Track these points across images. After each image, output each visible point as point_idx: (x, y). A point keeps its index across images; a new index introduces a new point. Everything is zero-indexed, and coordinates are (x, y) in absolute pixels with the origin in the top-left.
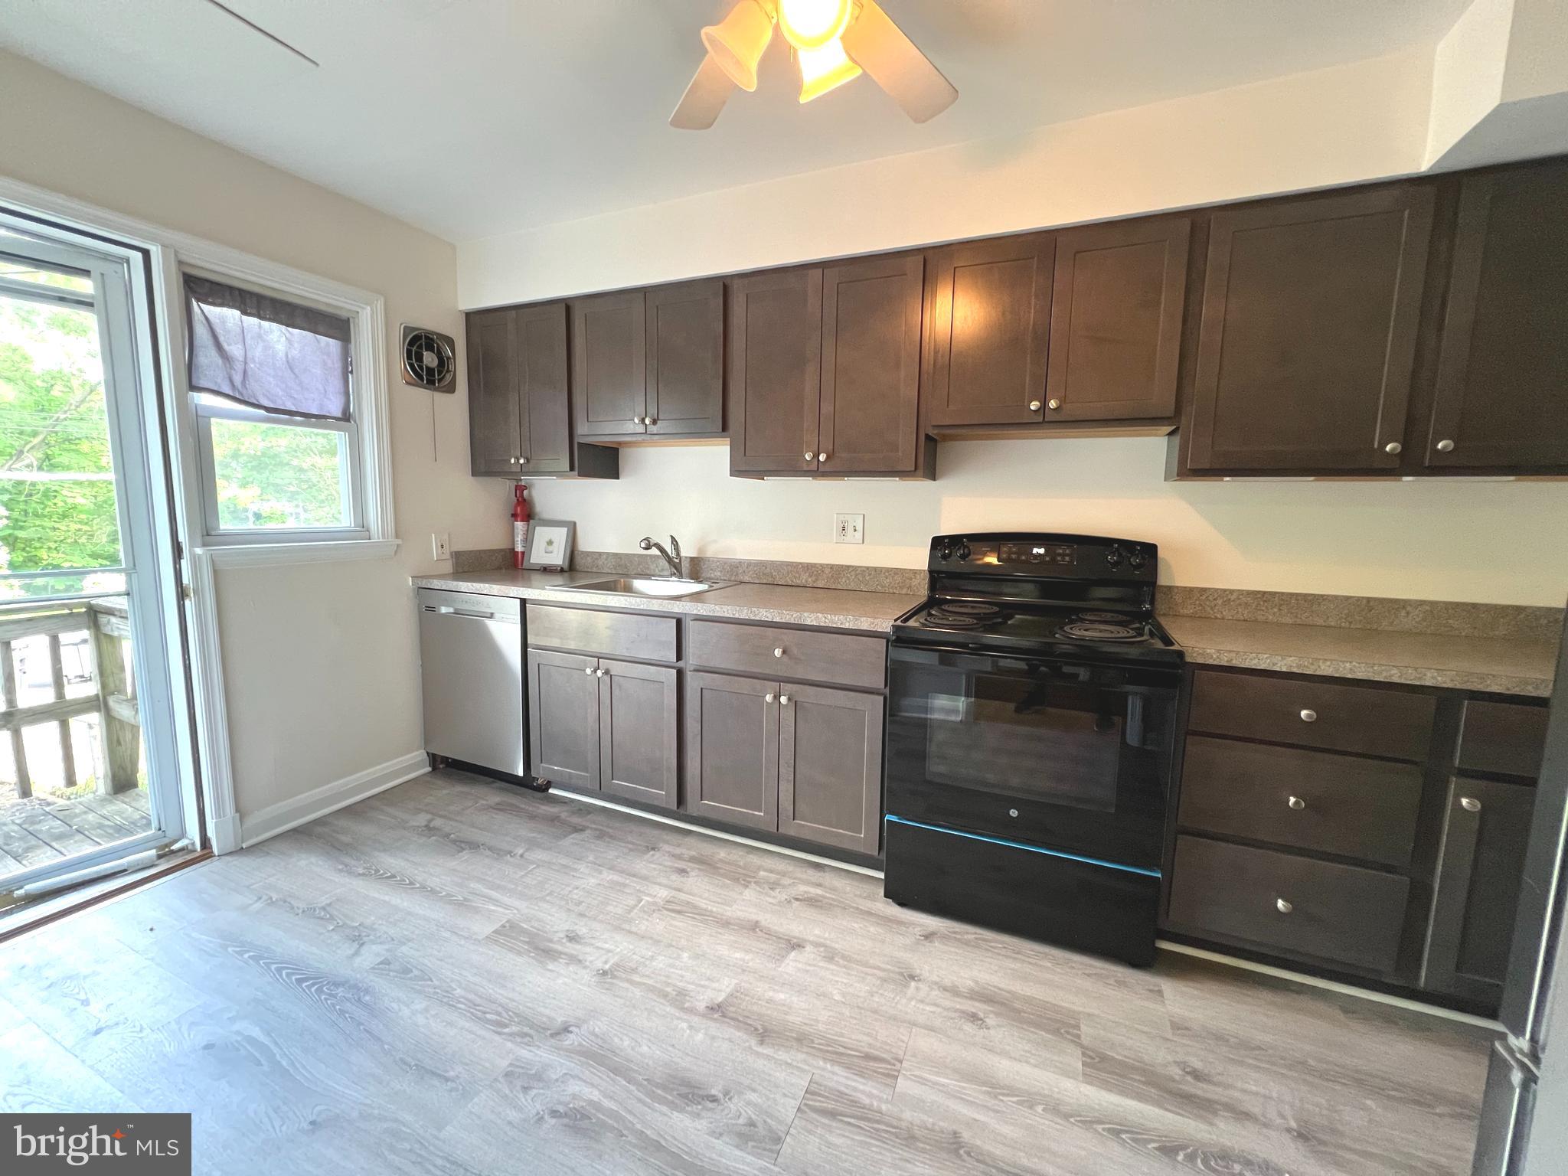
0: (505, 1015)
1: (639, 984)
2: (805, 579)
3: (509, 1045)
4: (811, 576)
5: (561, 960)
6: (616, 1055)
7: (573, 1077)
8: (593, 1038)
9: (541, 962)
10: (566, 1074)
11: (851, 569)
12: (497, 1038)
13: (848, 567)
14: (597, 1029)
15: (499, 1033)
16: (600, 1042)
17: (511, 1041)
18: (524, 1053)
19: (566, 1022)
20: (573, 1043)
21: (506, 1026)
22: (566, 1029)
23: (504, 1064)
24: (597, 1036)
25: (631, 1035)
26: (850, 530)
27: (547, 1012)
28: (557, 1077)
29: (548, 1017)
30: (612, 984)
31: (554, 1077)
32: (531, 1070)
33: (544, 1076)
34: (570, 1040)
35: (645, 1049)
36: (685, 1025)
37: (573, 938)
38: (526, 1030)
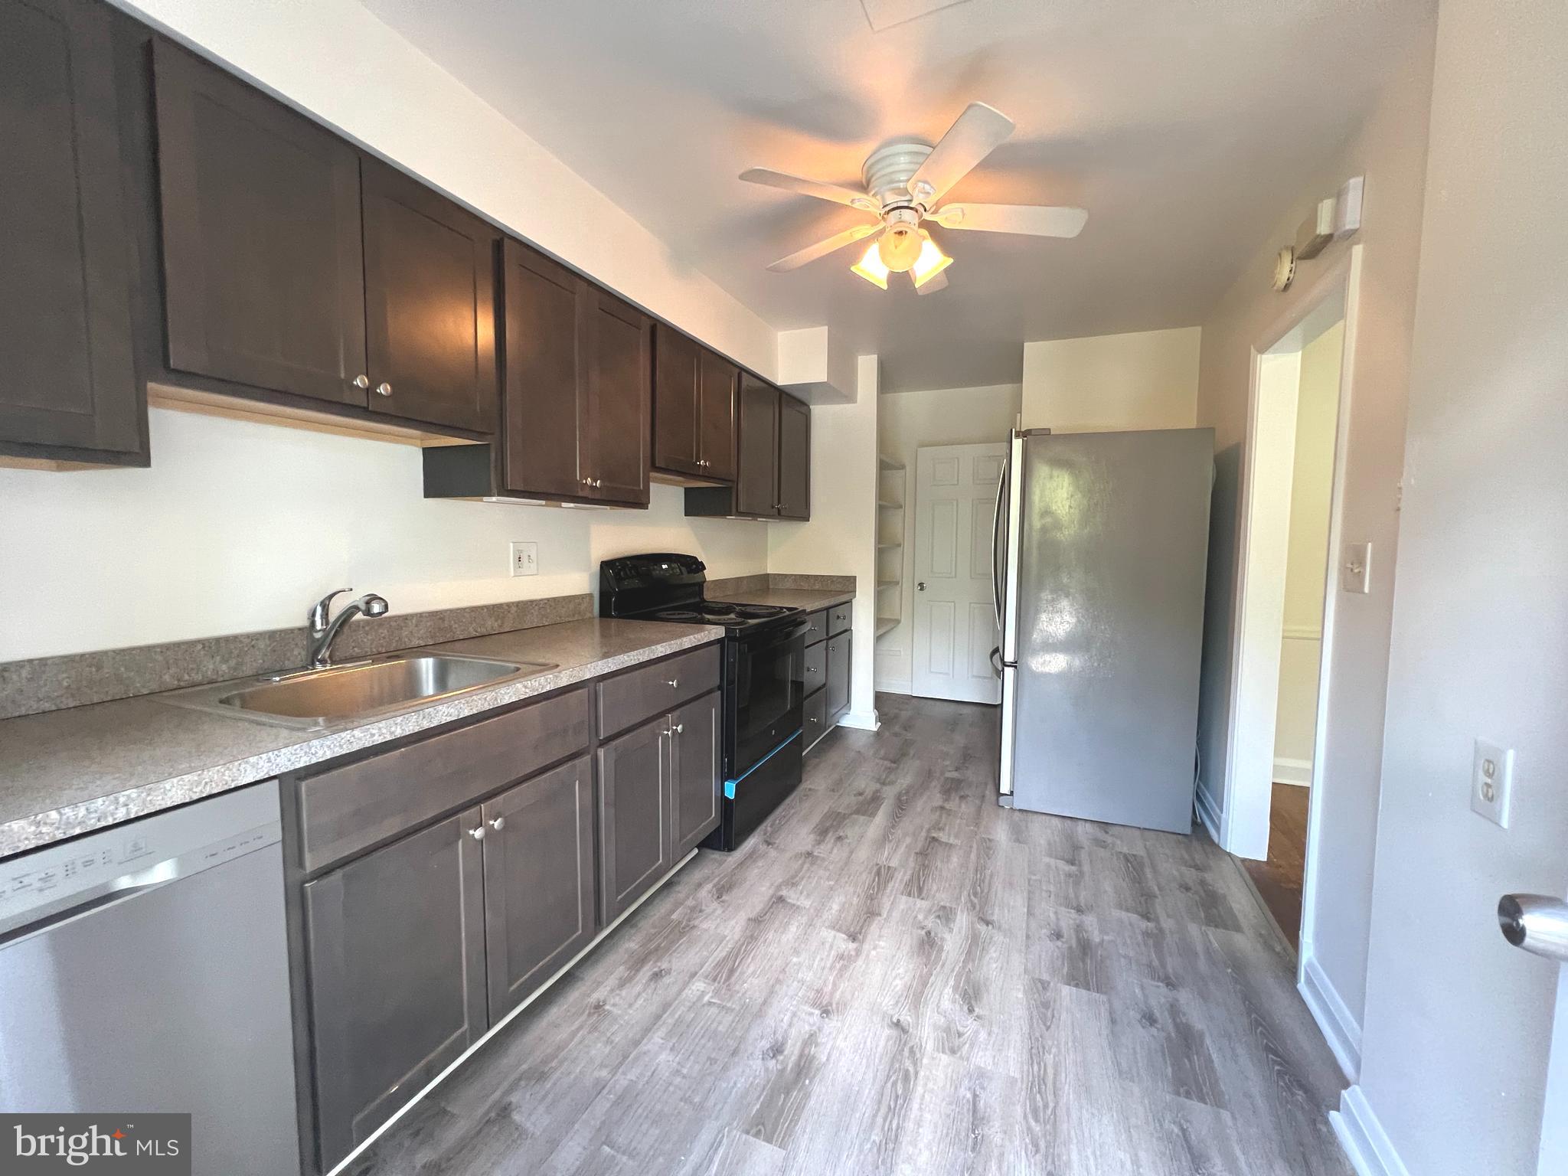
0: (894, 1078)
1: (834, 984)
2: (491, 625)
3: (925, 1061)
4: (496, 621)
5: (812, 1053)
6: (911, 986)
7: (938, 1007)
8: (900, 1005)
9: (818, 1070)
10: (938, 1013)
11: (535, 603)
12: (922, 1074)
13: (532, 602)
14: (891, 1003)
15: (916, 1073)
16: (903, 999)
17: (921, 1060)
18: (930, 1046)
19: (889, 1025)
20: (910, 1015)
21: (907, 1071)
22: (897, 1024)
23: (945, 1058)
24: (897, 1002)
25: (891, 980)
26: (525, 559)
27: (882, 1043)
28: (942, 1017)
29: (888, 1041)
30: (838, 1004)
31: (943, 1020)
32: (943, 1037)
33: (945, 1026)
34: (906, 1018)
35: (901, 971)
36: (873, 953)
37: (777, 1050)
38: (906, 1053)
